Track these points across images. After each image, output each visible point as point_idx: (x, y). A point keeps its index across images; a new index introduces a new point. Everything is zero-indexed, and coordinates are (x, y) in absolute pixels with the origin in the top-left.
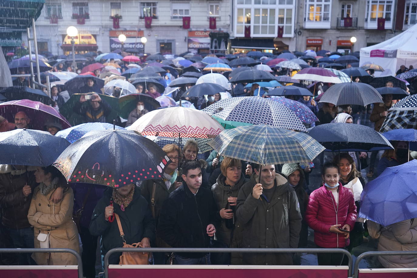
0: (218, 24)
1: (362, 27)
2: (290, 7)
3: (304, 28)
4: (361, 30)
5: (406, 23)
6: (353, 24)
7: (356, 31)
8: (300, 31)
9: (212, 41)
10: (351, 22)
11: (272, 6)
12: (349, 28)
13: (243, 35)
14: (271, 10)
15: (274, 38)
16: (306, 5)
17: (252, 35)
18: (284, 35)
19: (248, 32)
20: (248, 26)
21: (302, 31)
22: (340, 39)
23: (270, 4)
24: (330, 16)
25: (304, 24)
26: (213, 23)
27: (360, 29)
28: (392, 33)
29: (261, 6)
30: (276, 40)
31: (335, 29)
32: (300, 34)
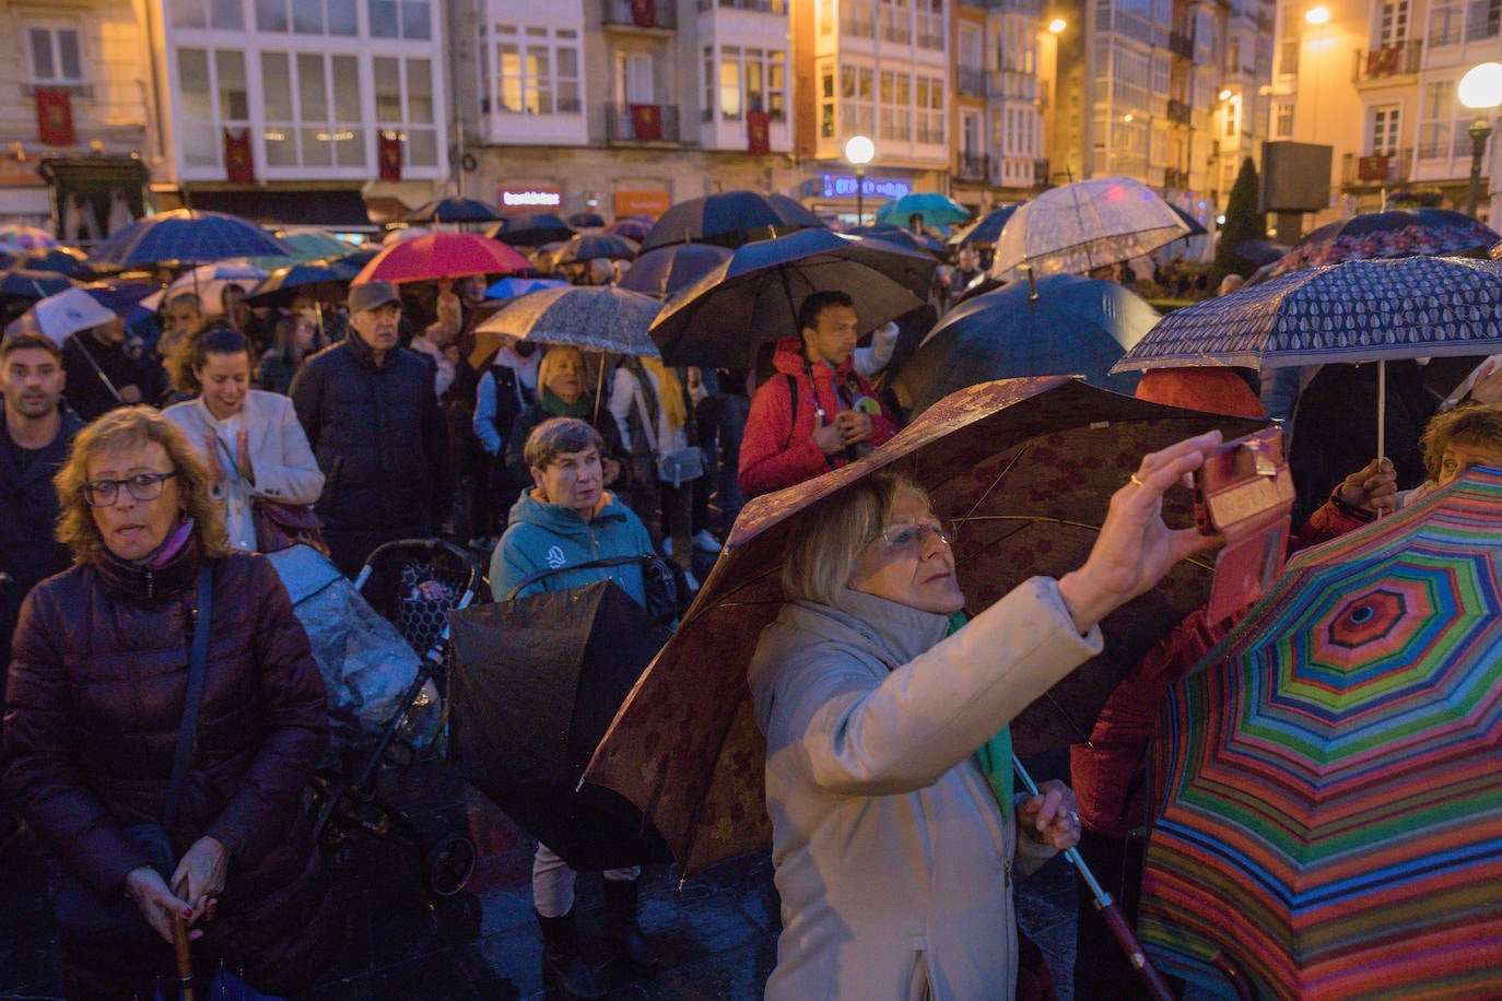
0: (85, 118)
1: (694, 144)
2: (418, 49)
3: (485, 143)
4: (691, 154)
5: (827, 133)
6: (665, 130)
7: (673, 155)
8: (468, 156)
9: (61, 202)
10: (656, 122)
11: (344, 46)
12: (652, 144)
13: (218, 173)
14: (337, 60)
15: (362, 182)
16: (484, 48)
17: (265, 172)
18: (408, 172)
19: (239, 159)
20: (236, 129)
21: (476, 153)
22: (622, 188)
23: (334, 32)
24: (583, 97)
25: (481, 123)
26: (56, 116)
27: (687, 151)
28: (790, 168)
29: (292, 44)
30: (375, 194)
31: (600, 149)
32: (469, 163)
